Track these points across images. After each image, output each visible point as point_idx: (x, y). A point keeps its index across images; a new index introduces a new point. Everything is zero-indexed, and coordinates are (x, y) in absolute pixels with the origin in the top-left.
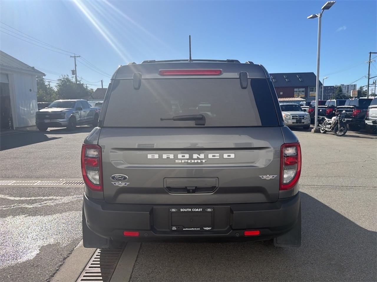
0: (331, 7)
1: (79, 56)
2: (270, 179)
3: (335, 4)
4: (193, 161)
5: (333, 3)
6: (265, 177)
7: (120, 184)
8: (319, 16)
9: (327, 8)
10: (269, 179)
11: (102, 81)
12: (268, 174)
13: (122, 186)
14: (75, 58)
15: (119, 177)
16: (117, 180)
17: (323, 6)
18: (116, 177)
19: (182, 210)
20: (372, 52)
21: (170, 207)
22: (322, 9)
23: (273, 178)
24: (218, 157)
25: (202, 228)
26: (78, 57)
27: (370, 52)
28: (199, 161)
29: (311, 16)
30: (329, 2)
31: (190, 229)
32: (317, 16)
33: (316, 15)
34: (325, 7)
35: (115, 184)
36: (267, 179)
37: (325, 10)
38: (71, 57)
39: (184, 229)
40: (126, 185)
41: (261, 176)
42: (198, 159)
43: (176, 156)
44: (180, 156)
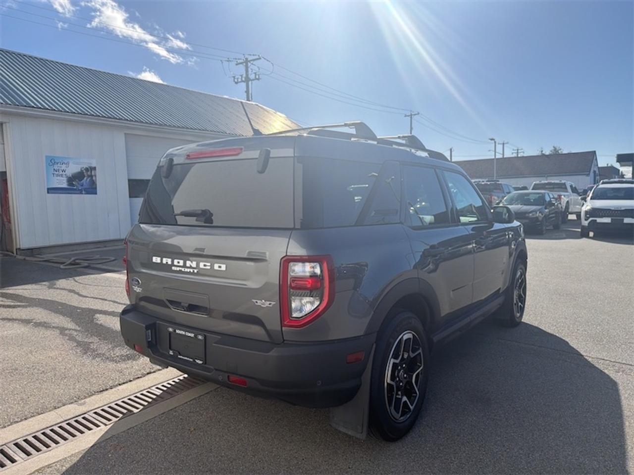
1: (417, 113)
2: (267, 306)
4: (186, 270)
6: (259, 303)
10: (265, 306)
11: (451, 150)
12: (263, 299)
13: (137, 290)
14: (411, 117)
15: (136, 281)
16: (135, 284)
19: (177, 331)
23: (271, 306)
24: (209, 268)
25: (195, 361)
26: (415, 115)
28: (192, 271)
31: (184, 358)
35: (134, 288)
36: (263, 306)
38: (406, 116)
39: (179, 356)
41: (255, 301)
42: (191, 267)
43: (173, 262)
44: (176, 262)
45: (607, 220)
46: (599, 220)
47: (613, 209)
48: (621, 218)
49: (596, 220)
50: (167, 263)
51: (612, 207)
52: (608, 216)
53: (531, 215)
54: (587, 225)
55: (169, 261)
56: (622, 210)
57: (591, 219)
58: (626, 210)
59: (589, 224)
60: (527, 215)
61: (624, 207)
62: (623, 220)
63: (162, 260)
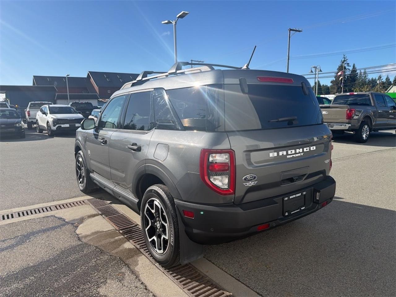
0: (184, 16)
3: (188, 14)
5: (187, 14)
7: (251, 184)
8: (174, 23)
9: (181, 17)
13: (251, 185)
15: (251, 177)
16: (248, 180)
17: (178, 14)
18: (248, 177)
19: (291, 197)
20: (193, 60)
21: (283, 197)
22: (178, 17)
24: (309, 150)
25: (301, 209)
27: (191, 60)
29: (166, 21)
30: (184, 12)
31: (295, 212)
32: (172, 23)
33: (171, 21)
34: (180, 15)
35: (246, 184)
37: (179, 18)
39: (292, 213)
40: (255, 184)
42: (299, 153)
43: (287, 153)
44: (289, 152)
45: (67, 125)
46: (63, 126)
47: (68, 119)
48: (74, 124)
49: (61, 126)
50: (283, 154)
51: (68, 118)
52: (67, 123)
53: (17, 125)
54: (56, 129)
55: (285, 153)
56: (73, 120)
57: (57, 126)
58: (75, 119)
59: (57, 128)
60: (15, 125)
61: (74, 117)
62: (75, 125)
63: (278, 154)
